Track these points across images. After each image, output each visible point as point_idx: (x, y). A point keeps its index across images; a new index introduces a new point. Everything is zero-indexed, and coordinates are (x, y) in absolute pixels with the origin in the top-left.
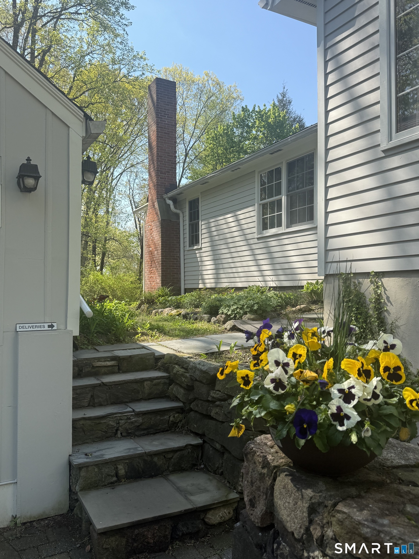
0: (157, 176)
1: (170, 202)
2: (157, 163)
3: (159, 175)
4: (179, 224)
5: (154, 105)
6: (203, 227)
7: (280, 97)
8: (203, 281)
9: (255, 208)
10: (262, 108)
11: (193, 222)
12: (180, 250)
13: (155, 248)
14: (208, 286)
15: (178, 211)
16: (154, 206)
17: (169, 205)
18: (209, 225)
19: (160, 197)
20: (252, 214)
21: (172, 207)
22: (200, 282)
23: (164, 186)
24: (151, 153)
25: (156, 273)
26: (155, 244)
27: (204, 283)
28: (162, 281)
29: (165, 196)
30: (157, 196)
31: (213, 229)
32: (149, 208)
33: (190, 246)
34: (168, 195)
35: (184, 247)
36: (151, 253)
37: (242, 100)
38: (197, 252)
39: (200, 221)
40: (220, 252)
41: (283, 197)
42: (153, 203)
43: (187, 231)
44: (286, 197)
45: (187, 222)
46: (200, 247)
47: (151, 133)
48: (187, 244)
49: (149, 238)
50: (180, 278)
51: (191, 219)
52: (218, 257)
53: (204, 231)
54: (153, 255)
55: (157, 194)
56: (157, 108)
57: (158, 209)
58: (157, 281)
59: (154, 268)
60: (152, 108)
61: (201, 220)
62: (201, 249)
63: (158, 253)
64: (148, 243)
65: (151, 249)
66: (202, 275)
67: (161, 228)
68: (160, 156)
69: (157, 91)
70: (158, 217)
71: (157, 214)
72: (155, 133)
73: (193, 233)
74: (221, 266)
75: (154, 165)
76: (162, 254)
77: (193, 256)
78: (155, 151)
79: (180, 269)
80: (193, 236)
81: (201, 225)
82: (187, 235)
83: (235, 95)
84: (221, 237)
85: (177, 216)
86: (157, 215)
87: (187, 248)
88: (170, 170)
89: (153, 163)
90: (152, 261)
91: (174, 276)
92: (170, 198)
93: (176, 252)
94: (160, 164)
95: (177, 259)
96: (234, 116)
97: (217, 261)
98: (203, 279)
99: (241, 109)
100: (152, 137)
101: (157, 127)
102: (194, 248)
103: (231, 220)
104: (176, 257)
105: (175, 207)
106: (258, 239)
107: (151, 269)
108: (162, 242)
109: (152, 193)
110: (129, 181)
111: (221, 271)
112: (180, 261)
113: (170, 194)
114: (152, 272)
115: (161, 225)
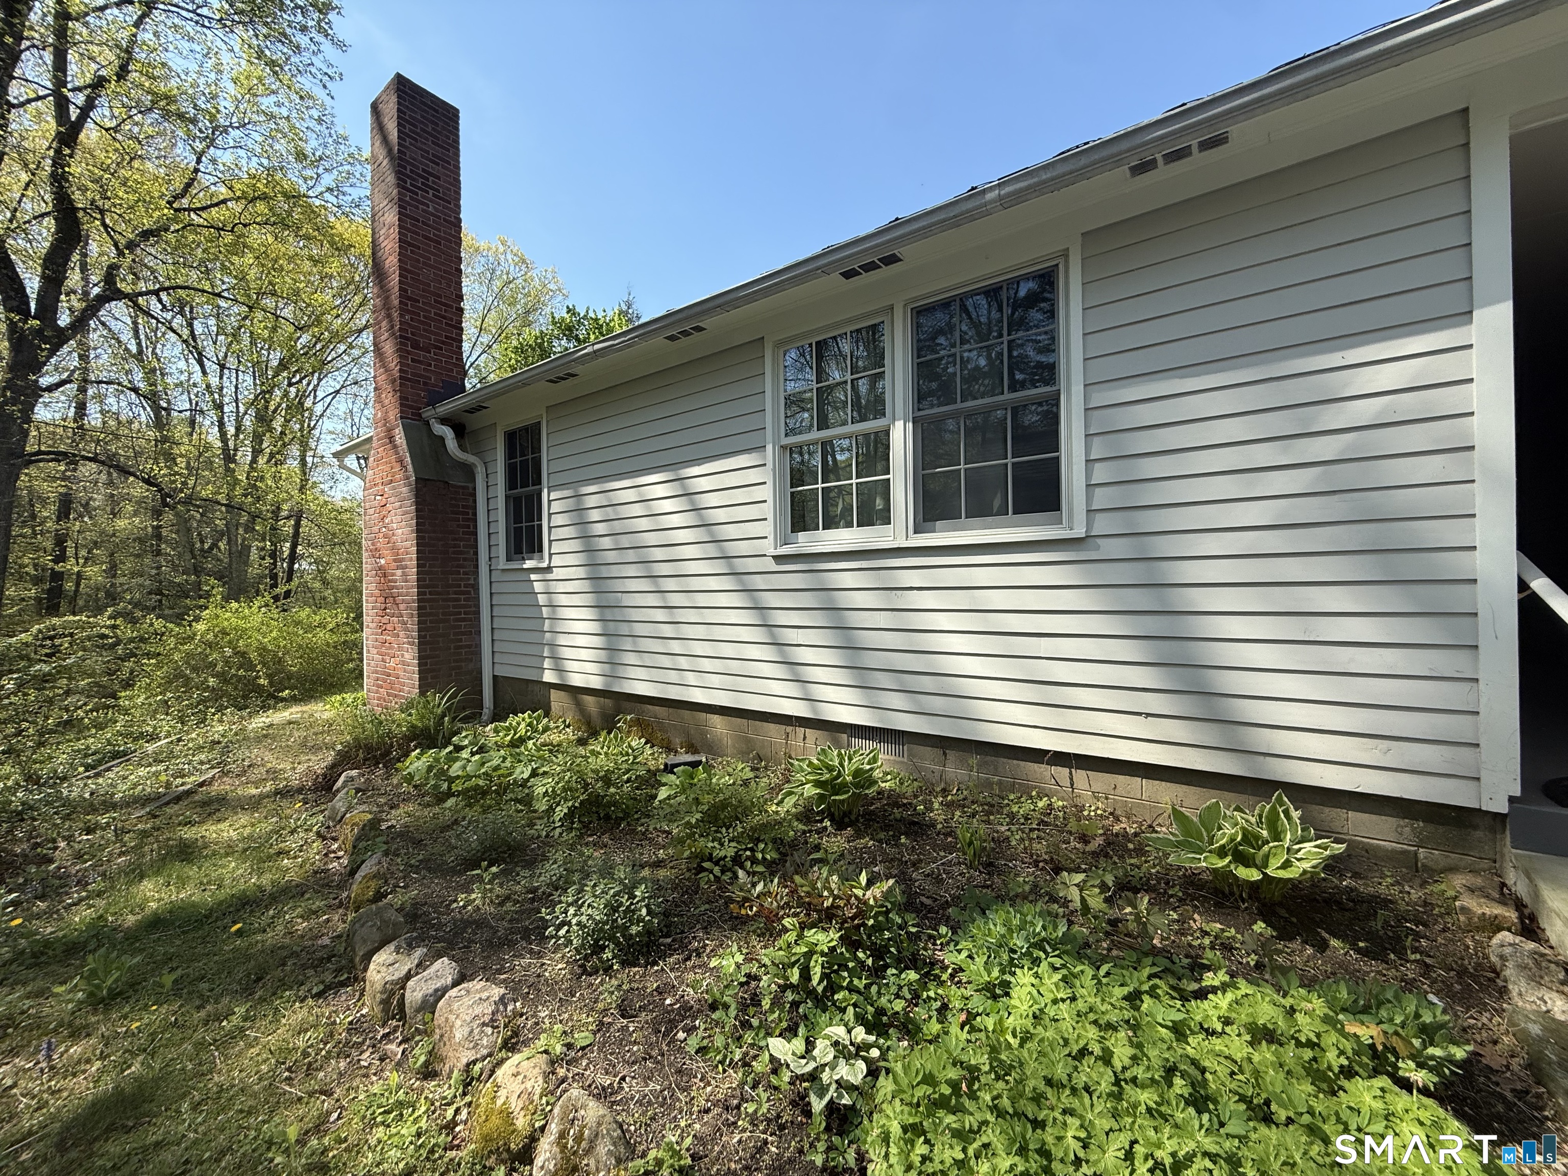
0: (402, 352)
1: (447, 433)
2: (401, 315)
3: (408, 352)
4: (474, 495)
5: (390, 151)
6: (556, 507)
7: (624, 308)
8: (556, 664)
9: (765, 457)
10: (600, 315)
11: (519, 490)
12: (477, 566)
13: (395, 561)
14: (577, 680)
15: (470, 458)
16: (391, 439)
17: (442, 439)
18: (579, 503)
19: (413, 414)
20: (753, 476)
21: (451, 443)
22: (547, 664)
23: (425, 384)
24: (381, 288)
25: (402, 634)
26: (394, 549)
27: (560, 671)
28: (420, 658)
29: (428, 412)
30: (401, 412)
31: (595, 515)
32: (375, 443)
33: (509, 559)
34: (438, 410)
35: (490, 558)
36: (383, 573)
37: (566, 297)
38: (533, 577)
39: (545, 491)
40: (619, 585)
41: (899, 424)
42: (389, 430)
43: (501, 515)
44: (910, 426)
45: (500, 490)
46: (545, 565)
47: (382, 232)
48: (502, 551)
49: (376, 529)
50: (479, 646)
51: (511, 483)
52: (611, 599)
53: (558, 520)
54: (390, 581)
55: (401, 405)
56: (400, 158)
57: (405, 446)
58: (403, 656)
59: (396, 619)
60: (385, 162)
61: (549, 487)
62: (549, 569)
63: (404, 574)
64: (373, 544)
65: (383, 561)
66: (553, 646)
67: (417, 503)
68: (409, 299)
69: (399, 110)
70: (406, 471)
71: (401, 461)
72: (394, 233)
73: (518, 519)
74: (624, 629)
75: (391, 321)
76: (418, 580)
77: (522, 587)
78: (394, 280)
79: (478, 619)
80: (518, 531)
81: (550, 501)
82: (501, 527)
83: (552, 286)
84: (625, 541)
85: (468, 471)
86: (404, 467)
87: (502, 564)
88: (443, 343)
89: (389, 316)
90: (388, 597)
91: (461, 640)
92: (444, 421)
93: (465, 573)
94: (412, 319)
95: (469, 593)
96: (553, 318)
97: (607, 611)
98: (556, 659)
99: (565, 309)
100: (383, 245)
101: (400, 213)
102: (525, 566)
103: (660, 491)
104: (466, 586)
105: (461, 447)
106: (778, 559)
107: (385, 620)
108: (418, 545)
109: (387, 402)
110: (351, 412)
111: (627, 644)
112: (477, 599)
113: (445, 408)
114: (389, 627)
115: (417, 496)
